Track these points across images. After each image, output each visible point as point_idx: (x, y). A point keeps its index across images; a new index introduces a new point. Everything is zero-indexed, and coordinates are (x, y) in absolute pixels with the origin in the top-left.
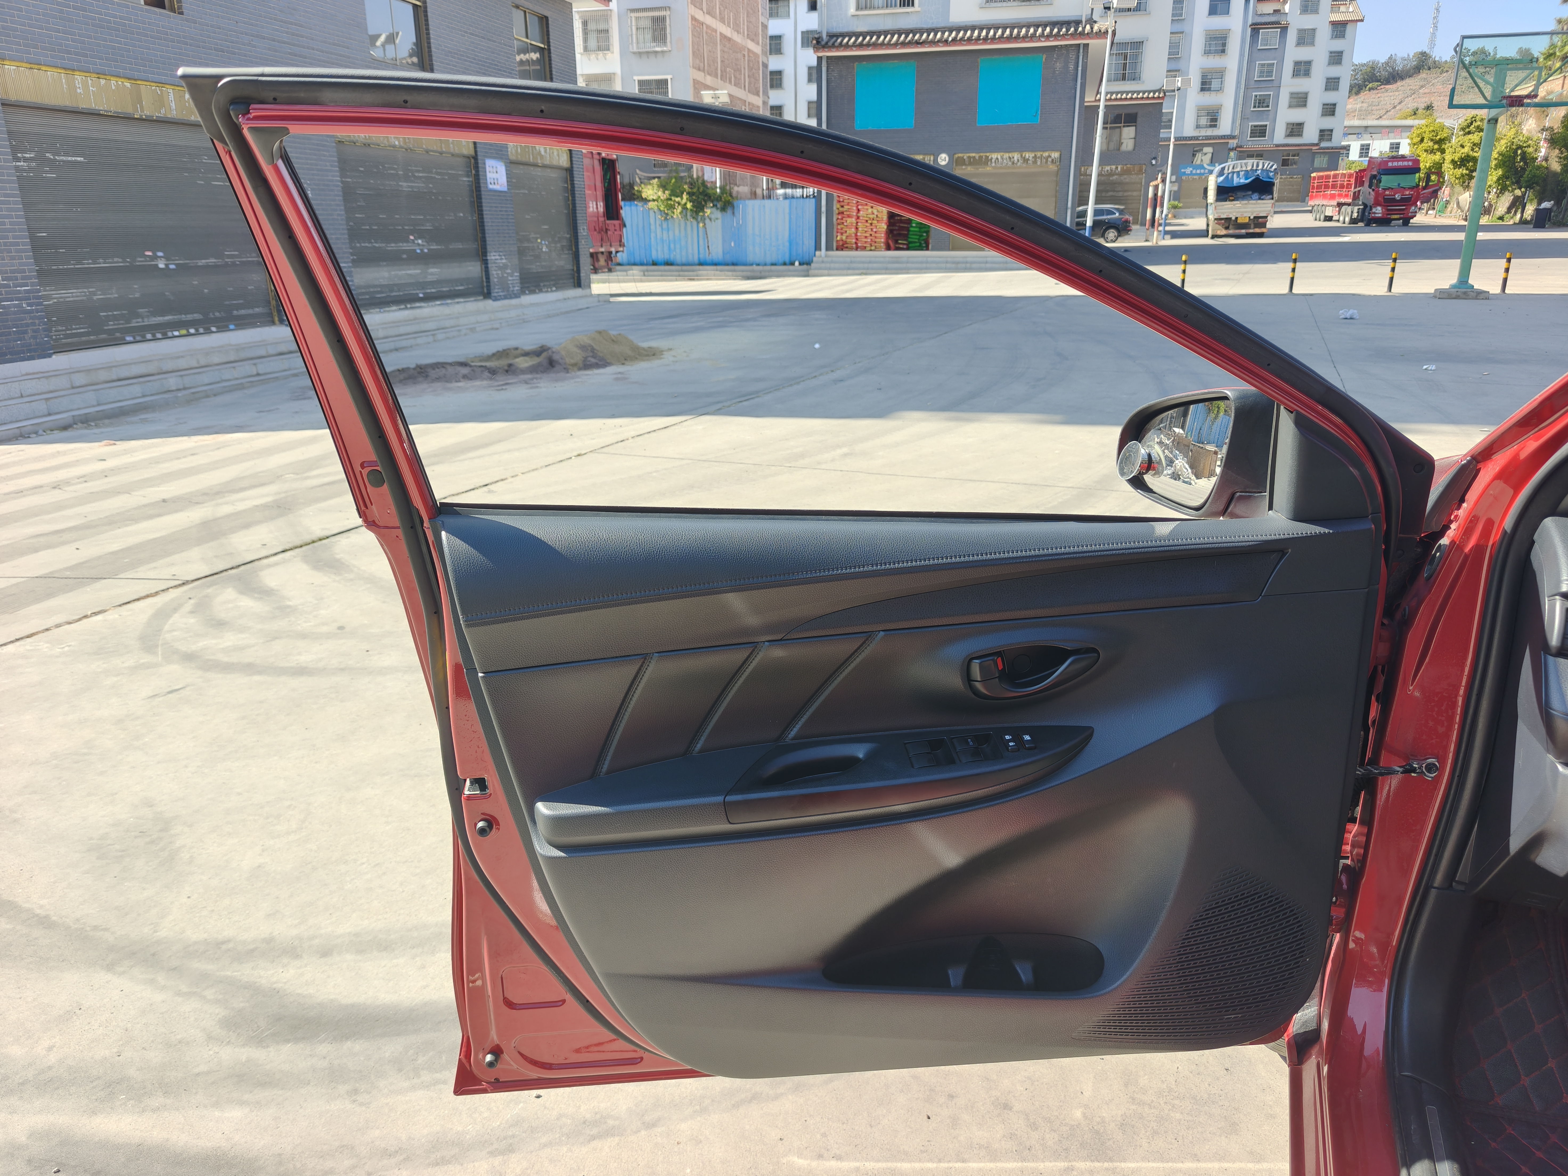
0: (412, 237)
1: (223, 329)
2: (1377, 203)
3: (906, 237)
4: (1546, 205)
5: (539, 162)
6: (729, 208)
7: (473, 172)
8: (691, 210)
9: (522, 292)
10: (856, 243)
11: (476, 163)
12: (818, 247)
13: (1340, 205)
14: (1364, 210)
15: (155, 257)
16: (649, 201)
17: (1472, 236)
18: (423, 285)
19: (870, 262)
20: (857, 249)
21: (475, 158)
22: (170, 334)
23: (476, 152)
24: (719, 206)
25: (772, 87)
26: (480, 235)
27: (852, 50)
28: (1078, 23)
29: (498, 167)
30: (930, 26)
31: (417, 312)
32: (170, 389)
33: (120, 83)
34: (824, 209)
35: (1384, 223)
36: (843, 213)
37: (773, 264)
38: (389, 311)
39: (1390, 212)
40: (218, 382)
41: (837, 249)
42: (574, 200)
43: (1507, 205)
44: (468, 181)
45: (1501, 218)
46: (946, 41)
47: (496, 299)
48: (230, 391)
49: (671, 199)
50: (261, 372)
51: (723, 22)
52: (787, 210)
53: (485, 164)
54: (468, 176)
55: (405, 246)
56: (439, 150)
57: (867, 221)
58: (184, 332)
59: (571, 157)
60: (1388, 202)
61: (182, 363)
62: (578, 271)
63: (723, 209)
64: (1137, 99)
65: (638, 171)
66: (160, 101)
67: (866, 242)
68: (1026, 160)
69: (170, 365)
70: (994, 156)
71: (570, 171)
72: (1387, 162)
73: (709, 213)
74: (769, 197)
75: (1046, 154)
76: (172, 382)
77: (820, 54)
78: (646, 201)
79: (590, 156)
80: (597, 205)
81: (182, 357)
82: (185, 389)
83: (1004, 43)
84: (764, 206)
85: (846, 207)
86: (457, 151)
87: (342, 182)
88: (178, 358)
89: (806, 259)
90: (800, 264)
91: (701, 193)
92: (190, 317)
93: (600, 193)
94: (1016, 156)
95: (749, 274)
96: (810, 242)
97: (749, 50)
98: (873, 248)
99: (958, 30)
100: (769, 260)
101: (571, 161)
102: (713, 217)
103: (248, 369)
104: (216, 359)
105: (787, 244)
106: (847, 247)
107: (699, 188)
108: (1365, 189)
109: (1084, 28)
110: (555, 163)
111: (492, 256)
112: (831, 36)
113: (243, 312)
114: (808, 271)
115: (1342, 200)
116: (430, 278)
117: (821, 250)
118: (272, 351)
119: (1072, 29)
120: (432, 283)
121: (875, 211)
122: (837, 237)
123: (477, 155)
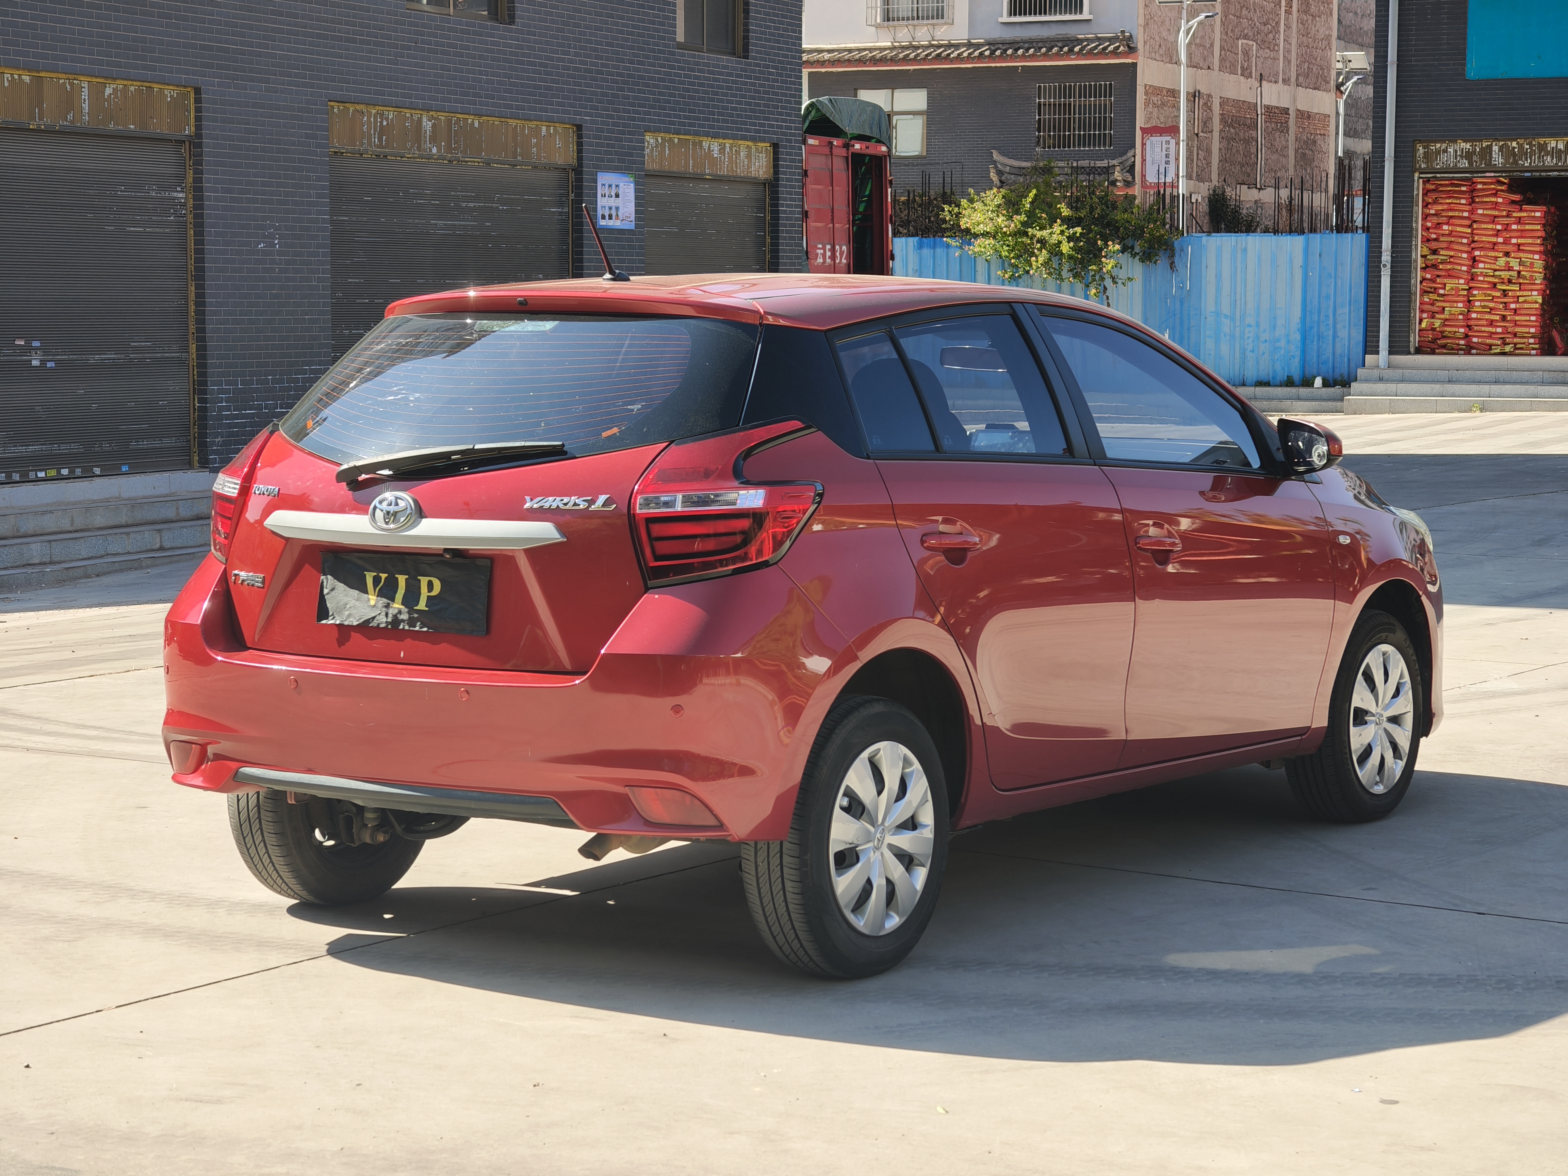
1: (111, 471)
5: (707, 171)
6: (1161, 253)
7: (572, 196)
8: (1070, 257)
10: (1466, 336)
11: (579, 180)
12: (1370, 346)
15: (28, 349)
16: (976, 236)
20: (1468, 350)
21: (578, 170)
22: (32, 475)
23: (580, 159)
24: (1137, 249)
29: (621, 185)
32: (31, 562)
33: (16, 77)
34: (1386, 257)
36: (1435, 266)
37: (1260, 384)
40: (101, 557)
41: (1419, 351)
42: (775, 244)
44: (561, 213)
48: (121, 571)
49: (1026, 234)
50: (167, 545)
52: (1299, 260)
53: (595, 181)
54: (561, 204)
57: (1495, 285)
58: (52, 473)
59: (776, 159)
61: (49, 523)
63: (1147, 257)
65: (996, 156)
66: (69, 101)
67: (1491, 335)
69: (30, 525)
71: (772, 186)
73: (1109, 267)
76: (36, 550)
78: (968, 235)
79: (827, 150)
80: (833, 250)
81: (51, 512)
82: (51, 563)
84: (1245, 250)
85: (1443, 254)
86: (543, 158)
87: (332, 222)
88: (44, 513)
89: (1343, 370)
90: (1326, 384)
91: (1095, 221)
92: (64, 448)
93: (842, 226)
98: (1508, 348)
101: (776, 167)
102: (1122, 274)
103: (148, 538)
104: (99, 520)
105: (1298, 337)
106: (1444, 346)
107: (1092, 209)
110: (740, 172)
113: (145, 444)
114: (1343, 399)
117: (1377, 353)
118: (184, 512)
121: (1514, 264)
122: (1420, 322)
123: (580, 165)
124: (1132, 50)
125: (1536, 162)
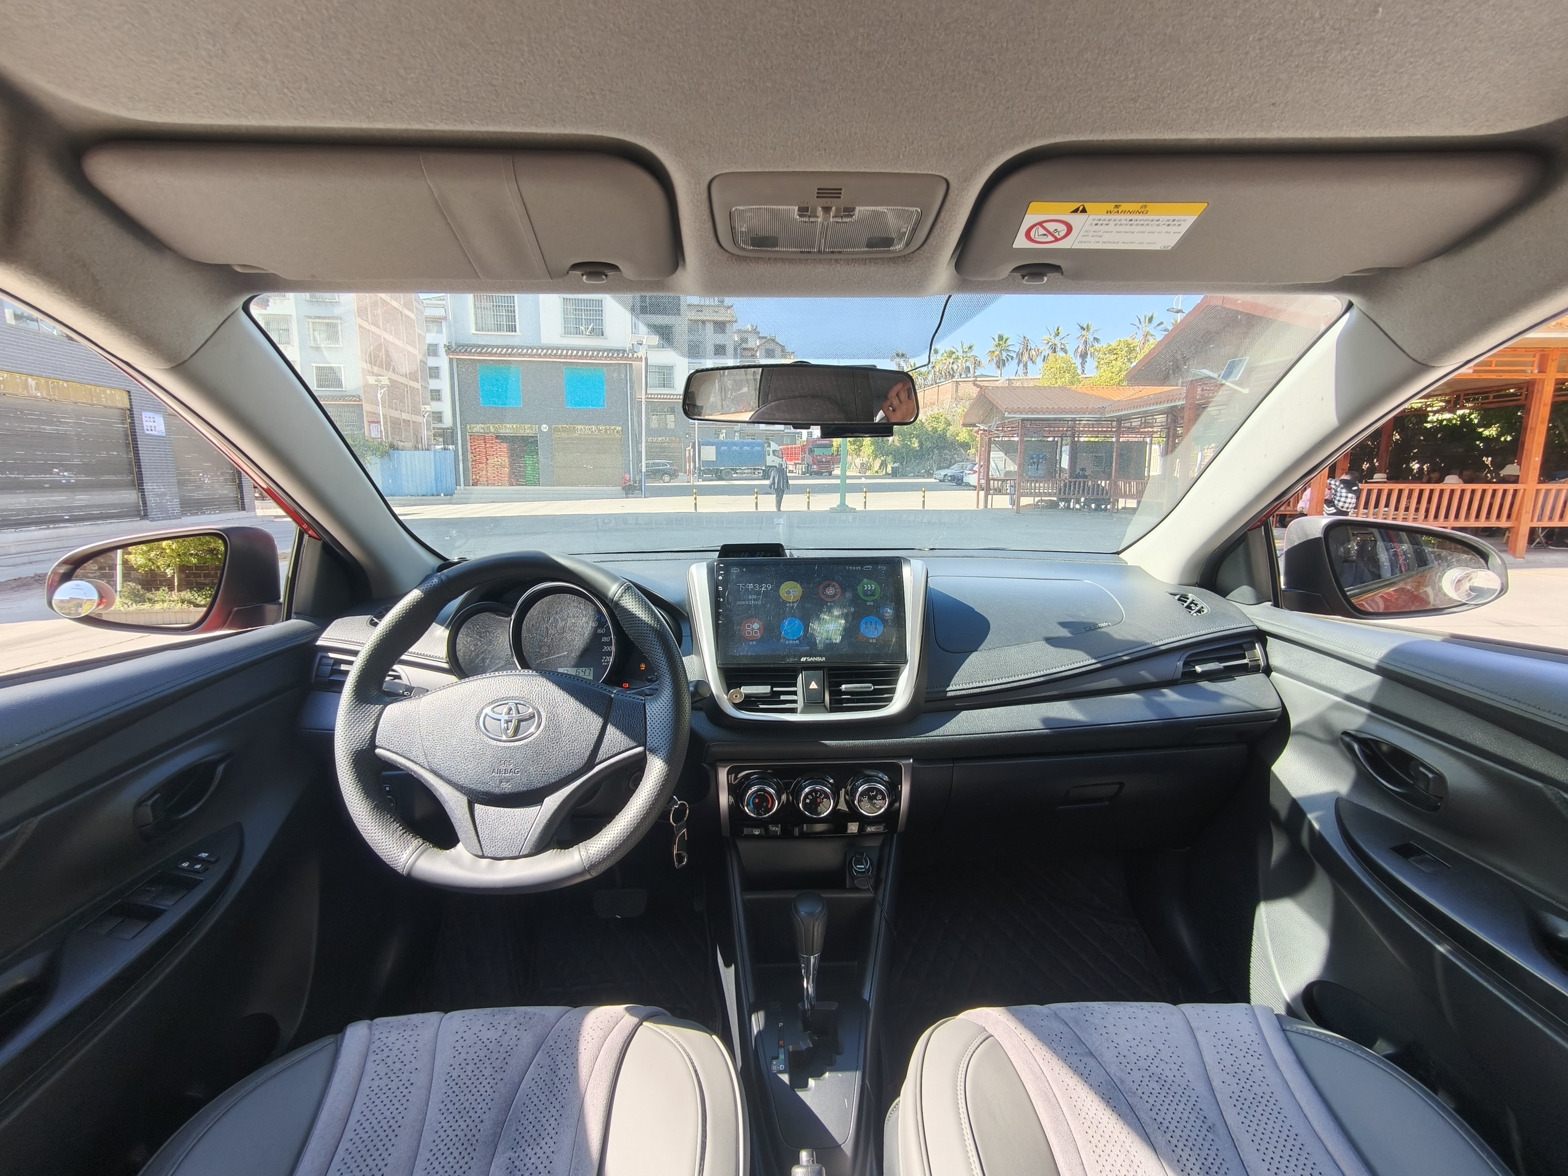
0: (55, 470)
2: (814, 464)
3: (524, 477)
4: (896, 465)
7: (129, 421)
9: (183, 513)
10: (487, 481)
11: (132, 414)
12: (458, 483)
13: (796, 464)
14: (808, 467)
17: (843, 481)
18: (69, 509)
19: (498, 494)
20: (488, 485)
21: (131, 410)
23: (131, 405)
24: (378, 455)
25: (431, 377)
26: (135, 470)
27: (474, 356)
28: (624, 351)
29: (156, 417)
30: (528, 345)
31: (62, 532)
34: (461, 458)
35: (819, 474)
36: (475, 461)
37: (423, 495)
38: (25, 531)
39: (821, 468)
41: (473, 485)
43: (879, 465)
44: (123, 428)
45: (877, 472)
46: (540, 355)
47: (153, 520)
51: (387, 331)
52: (432, 458)
53: (141, 416)
54: (122, 424)
55: (48, 477)
56: (90, 402)
57: (494, 466)
60: (819, 462)
62: (242, 498)
63: (382, 457)
64: (672, 399)
67: (494, 480)
68: (600, 431)
70: (579, 427)
72: (816, 441)
73: (368, 460)
74: (428, 450)
75: (612, 428)
77: (451, 357)
83: (578, 359)
84: (414, 455)
85: (478, 457)
86: (110, 404)
89: (449, 491)
90: (445, 495)
91: (362, 445)
94: (594, 428)
95: (404, 502)
96: (451, 479)
97: (408, 352)
98: (500, 484)
99: (548, 349)
100: (420, 492)
105: (434, 482)
106: (480, 484)
107: (360, 442)
108: (807, 455)
109: (628, 355)
111: (147, 486)
112: (458, 346)
114: (451, 500)
115: (796, 462)
116: (77, 504)
117: (460, 485)
119: (621, 355)
120: (80, 508)
121: (500, 460)
122: (472, 477)
123: (132, 408)
124: (360, 400)
125: (504, 431)
